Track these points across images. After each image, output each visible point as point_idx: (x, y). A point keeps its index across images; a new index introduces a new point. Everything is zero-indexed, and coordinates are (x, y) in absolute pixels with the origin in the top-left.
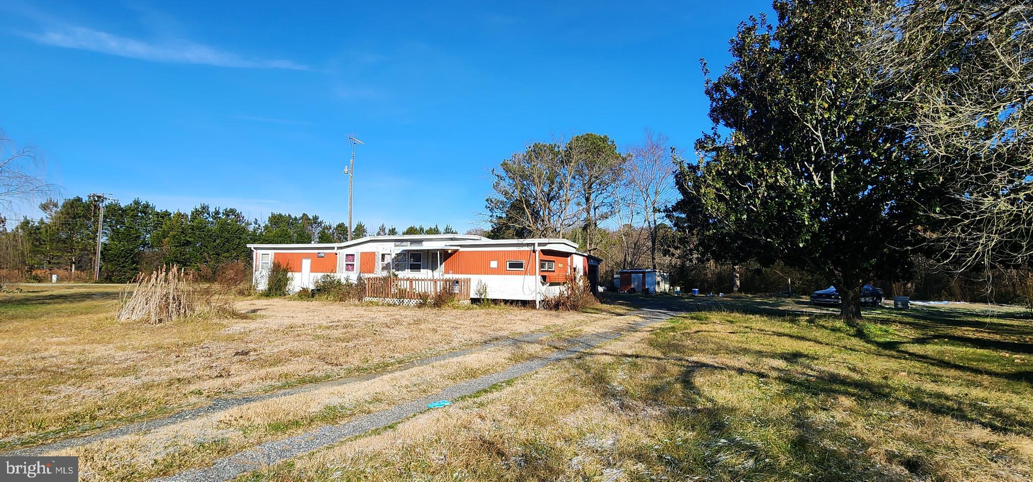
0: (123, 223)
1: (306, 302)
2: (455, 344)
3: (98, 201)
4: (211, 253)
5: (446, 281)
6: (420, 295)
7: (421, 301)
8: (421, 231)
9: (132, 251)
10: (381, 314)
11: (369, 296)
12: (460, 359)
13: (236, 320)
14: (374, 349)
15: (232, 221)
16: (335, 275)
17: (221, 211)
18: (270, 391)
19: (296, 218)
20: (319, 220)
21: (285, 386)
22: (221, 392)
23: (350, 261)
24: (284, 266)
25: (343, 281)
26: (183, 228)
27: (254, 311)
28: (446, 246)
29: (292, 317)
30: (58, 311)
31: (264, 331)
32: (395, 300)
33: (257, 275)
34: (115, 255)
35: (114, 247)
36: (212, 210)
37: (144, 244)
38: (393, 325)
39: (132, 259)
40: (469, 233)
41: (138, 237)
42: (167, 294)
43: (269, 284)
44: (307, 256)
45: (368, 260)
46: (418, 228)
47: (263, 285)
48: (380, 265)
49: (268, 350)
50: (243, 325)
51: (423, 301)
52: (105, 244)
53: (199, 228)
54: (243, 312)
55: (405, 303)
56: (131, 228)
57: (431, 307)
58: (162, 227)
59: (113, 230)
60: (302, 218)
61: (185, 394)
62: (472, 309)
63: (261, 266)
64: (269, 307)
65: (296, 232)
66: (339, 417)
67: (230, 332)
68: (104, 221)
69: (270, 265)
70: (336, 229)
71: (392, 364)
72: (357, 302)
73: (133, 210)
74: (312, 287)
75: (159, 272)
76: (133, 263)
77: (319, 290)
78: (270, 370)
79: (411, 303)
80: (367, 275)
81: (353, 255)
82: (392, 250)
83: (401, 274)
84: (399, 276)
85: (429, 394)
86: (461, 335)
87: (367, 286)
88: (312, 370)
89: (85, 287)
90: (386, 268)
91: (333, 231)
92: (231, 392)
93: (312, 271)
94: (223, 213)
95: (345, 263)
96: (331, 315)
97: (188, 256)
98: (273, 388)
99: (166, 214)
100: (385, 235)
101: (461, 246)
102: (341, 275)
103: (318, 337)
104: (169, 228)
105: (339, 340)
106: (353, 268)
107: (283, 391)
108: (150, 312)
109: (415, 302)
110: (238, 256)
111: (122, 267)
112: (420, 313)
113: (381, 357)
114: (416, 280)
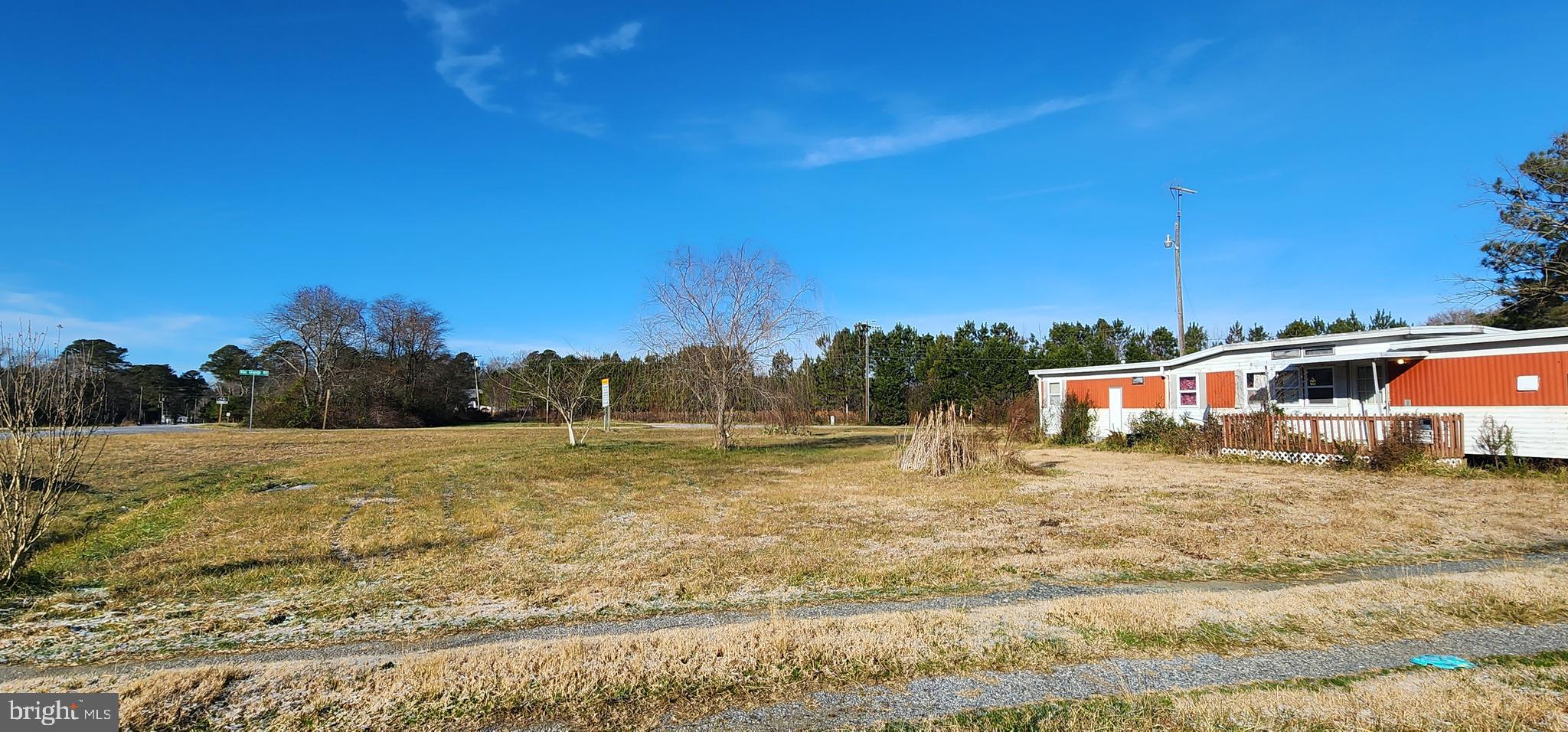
0: (888, 354)
1: (1120, 453)
2: (1448, 543)
3: (864, 330)
4: (981, 386)
5: (1397, 420)
6: (1337, 446)
7: (1341, 457)
8: (1318, 327)
9: (898, 386)
10: (1261, 479)
11: (1228, 447)
12: (1472, 577)
13: (1029, 476)
14: (1263, 538)
15: (1003, 340)
16: (1164, 411)
17: (989, 328)
18: (1105, 584)
19: (1088, 327)
20: (1124, 327)
21: (1124, 579)
22: (1037, 574)
23: (1188, 388)
24: (1081, 399)
25: (1180, 422)
26: (947, 355)
27: (1051, 464)
28: (1391, 350)
29: (1107, 476)
30: (844, 456)
31: (1071, 493)
32: (1283, 455)
33: (1044, 413)
34: (883, 392)
35: (880, 382)
36: (978, 328)
37: (909, 378)
38: (1290, 500)
39: (899, 396)
40: (1434, 322)
41: (903, 369)
42: (948, 438)
43: (1062, 427)
44: (1116, 383)
45: (1222, 387)
46: (1311, 322)
47: (1054, 428)
48: (1246, 392)
49: (1084, 523)
50: (1041, 483)
51: (1345, 457)
52: (873, 380)
53: (965, 353)
54: (1036, 465)
55: (1305, 460)
56: (895, 359)
57: (1367, 470)
58: (925, 356)
59: (879, 363)
60: (1098, 326)
61: (996, 570)
62: (1472, 477)
63: (1049, 401)
64: (1068, 459)
65: (1090, 348)
66: (1228, 643)
67: (1026, 492)
68: (870, 353)
69: (1062, 398)
70: (1153, 337)
71: (1306, 569)
72: (1206, 456)
73: (896, 338)
74: (1126, 430)
75: (936, 411)
76: (900, 401)
77: (1138, 436)
78: (1097, 552)
79: (1317, 461)
80: (1219, 412)
81: (1192, 379)
82: (1270, 366)
83: (1289, 408)
84: (1287, 412)
85: (1409, 637)
86: (1458, 530)
87: (1224, 429)
88: (1160, 559)
89: (860, 430)
90: (1259, 397)
91: (1148, 342)
92: (1051, 576)
93: (1125, 406)
94: (991, 330)
95: (1179, 392)
96: (1167, 476)
97: (955, 390)
98: (1108, 579)
99: (929, 339)
100: (1243, 340)
101: (1430, 349)
102: (1174, 411)
103: (1159, 509)
104: (933, 356)
105: (1191, 516)
106: (1195, 398)
107: (1121, 586)
108: (930, 461)
109: (1327, 458)
110: (1013, 387)
111: (890, 406)
112: (1343, 480)
113: (1281, 553)
114: (1324, 418)
